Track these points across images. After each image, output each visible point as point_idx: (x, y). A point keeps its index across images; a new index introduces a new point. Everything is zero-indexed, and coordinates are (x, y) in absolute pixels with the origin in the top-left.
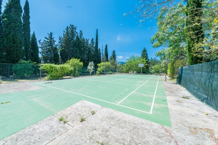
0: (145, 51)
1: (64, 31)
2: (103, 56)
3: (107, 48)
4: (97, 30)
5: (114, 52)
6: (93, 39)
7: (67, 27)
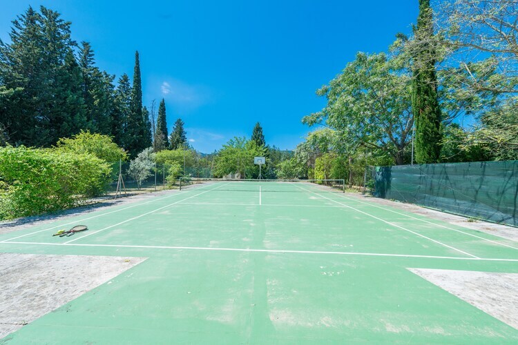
0: (258, 129)
1: (16, 23)
2: (155, 130)
3: (164, 109)
4: (137, 55)
5: (180, 124)
6: (126, 79)
7: (31, 12)
